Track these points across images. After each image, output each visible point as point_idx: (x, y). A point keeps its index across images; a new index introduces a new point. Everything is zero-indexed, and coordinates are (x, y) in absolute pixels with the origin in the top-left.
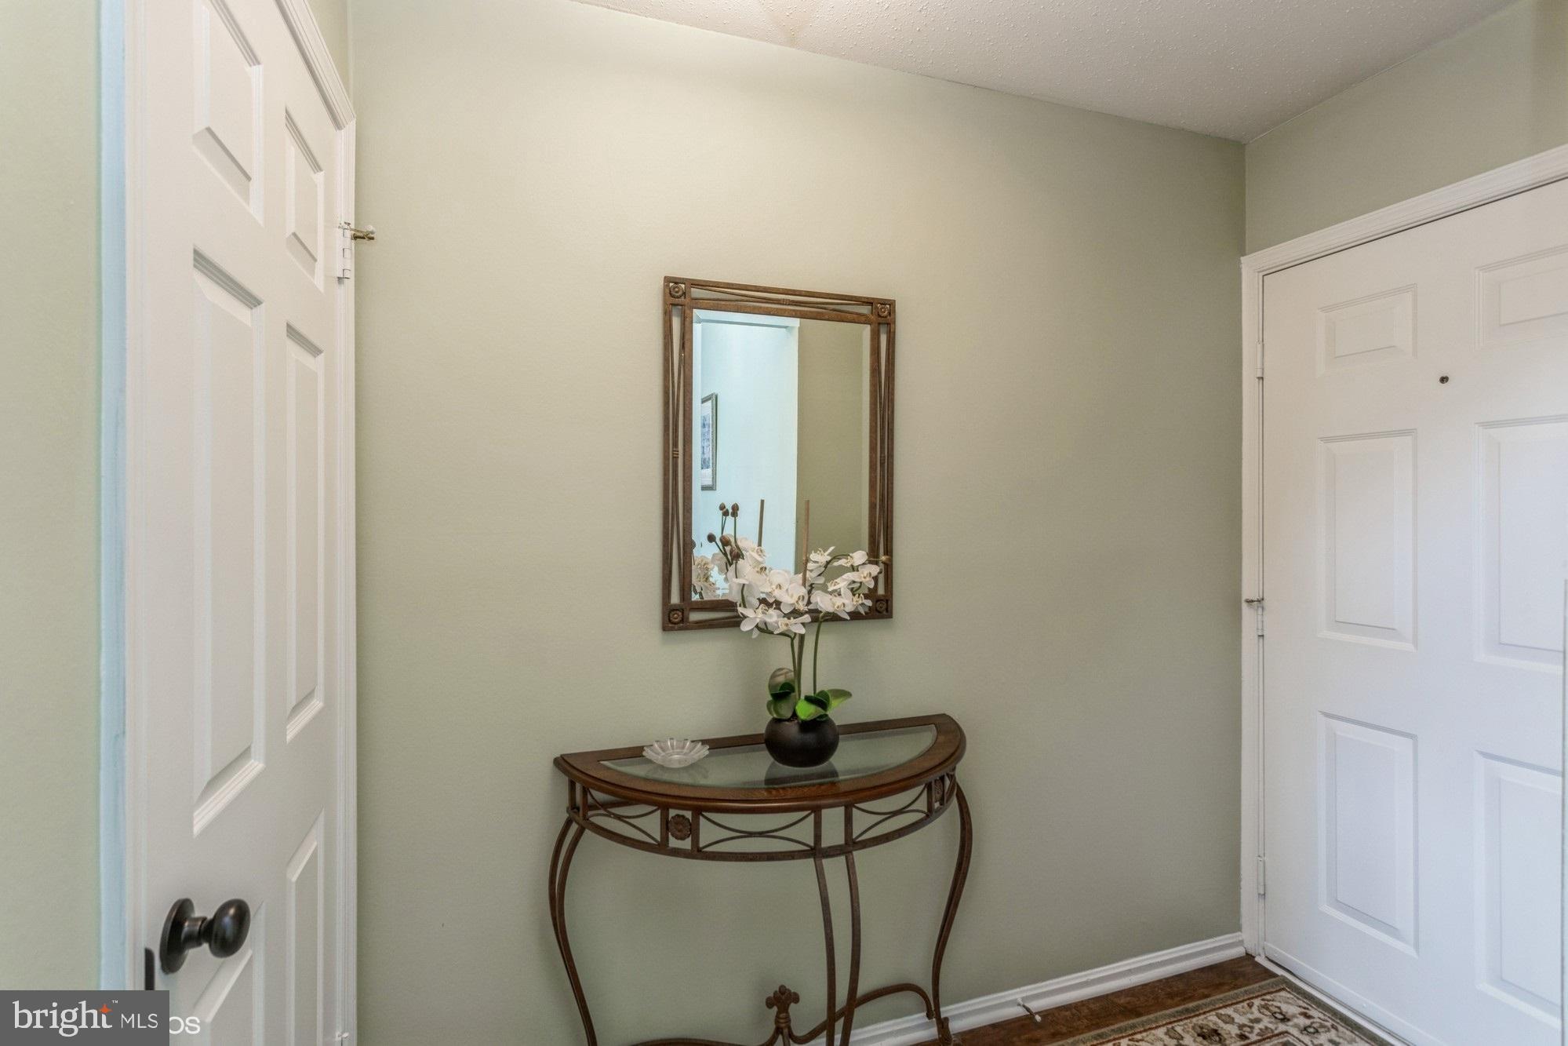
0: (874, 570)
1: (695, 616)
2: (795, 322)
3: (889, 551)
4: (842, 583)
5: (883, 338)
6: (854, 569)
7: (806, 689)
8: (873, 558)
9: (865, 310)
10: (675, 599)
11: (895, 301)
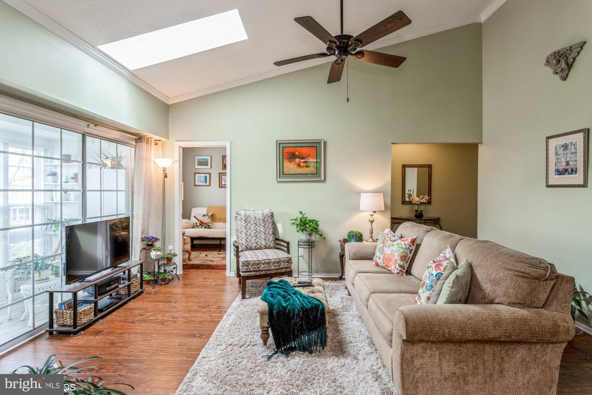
0: (428, 198)
1: (406, 203)
2: (417, 168)
3: (431, 196)
4: (424, 199)
5: (430, 169)
6: (426, 197)
7: (420, 210)
8: (428, 196)
9: (428, 166)
10: (403, 201)
11: (431, 165)
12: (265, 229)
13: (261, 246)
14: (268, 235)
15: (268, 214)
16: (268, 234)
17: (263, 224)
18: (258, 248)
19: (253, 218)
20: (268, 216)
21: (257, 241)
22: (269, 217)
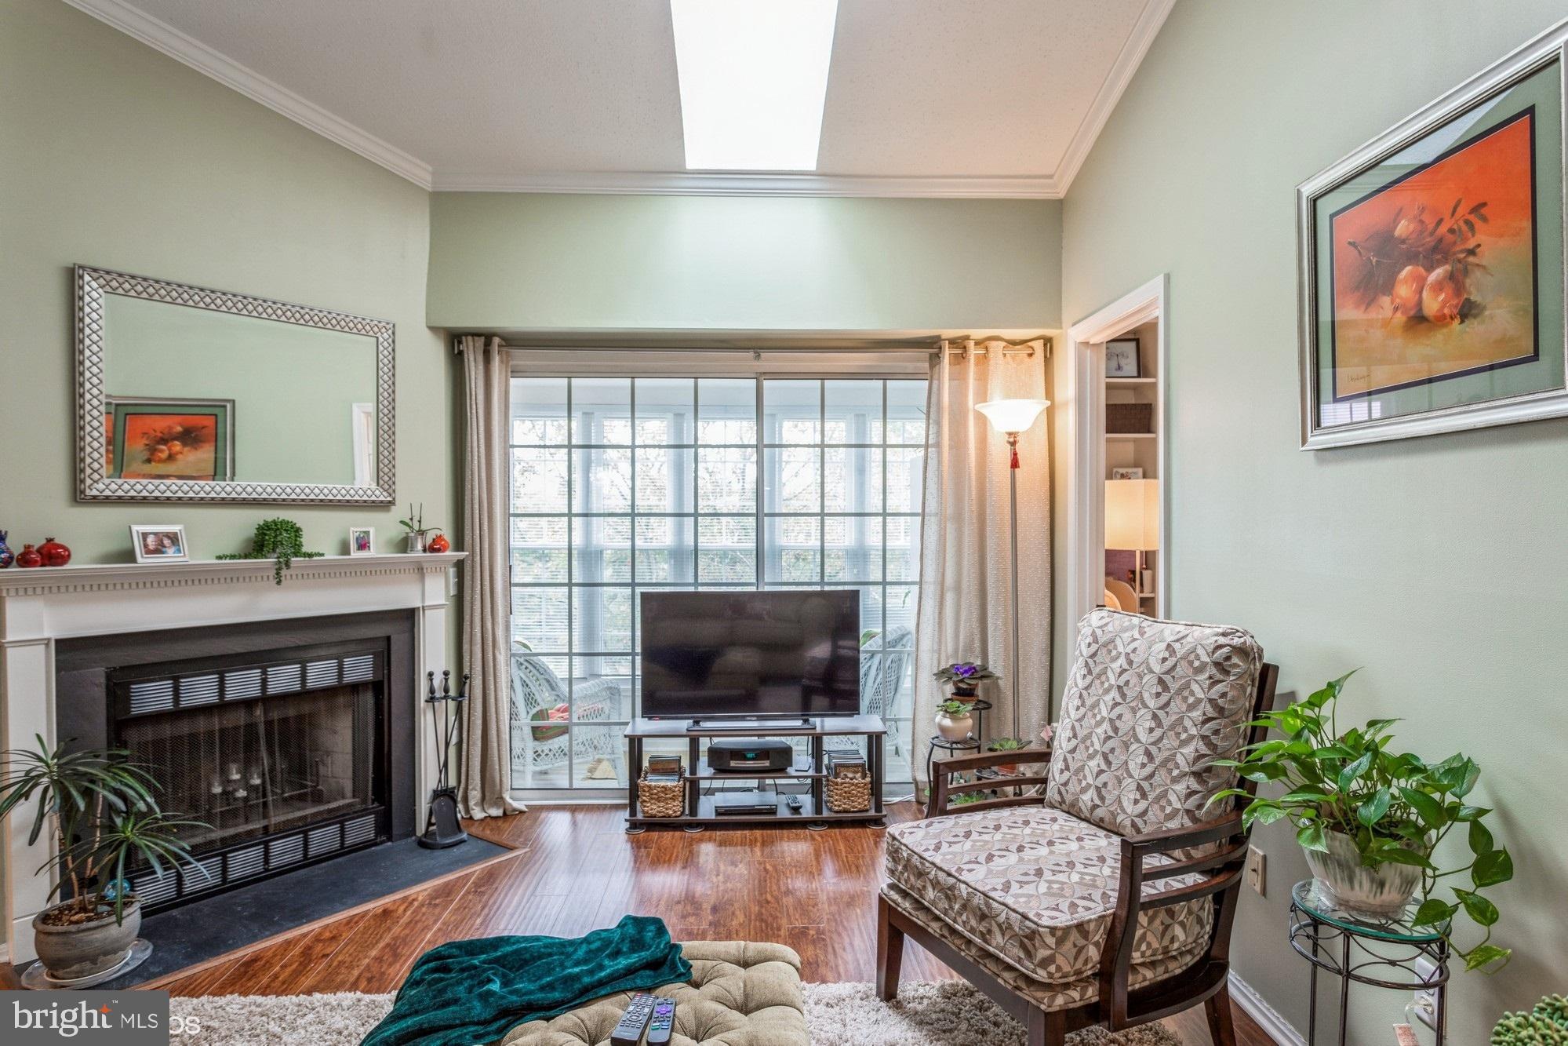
12: (1158, 733)
13: (1114, 815)
14: (1163, 772)
15: (1200, 651)
16: (1164, 764)
17: (1152, 703)
18: (1102, 820)
19: (1122, 661)
20: (1191, 663)
21: (1105, 784)
22: (1199, 670)
